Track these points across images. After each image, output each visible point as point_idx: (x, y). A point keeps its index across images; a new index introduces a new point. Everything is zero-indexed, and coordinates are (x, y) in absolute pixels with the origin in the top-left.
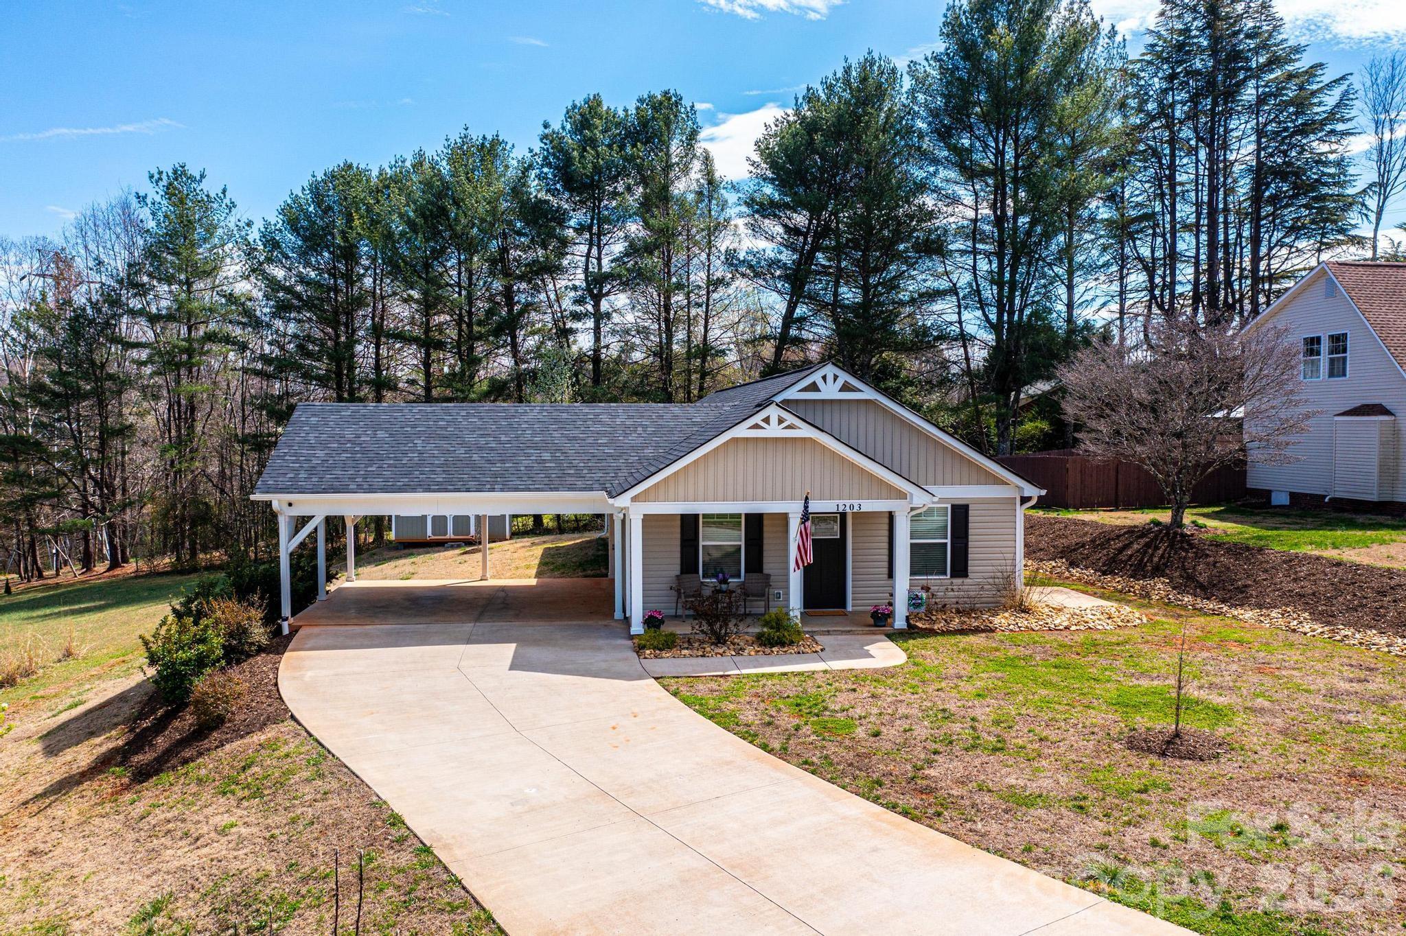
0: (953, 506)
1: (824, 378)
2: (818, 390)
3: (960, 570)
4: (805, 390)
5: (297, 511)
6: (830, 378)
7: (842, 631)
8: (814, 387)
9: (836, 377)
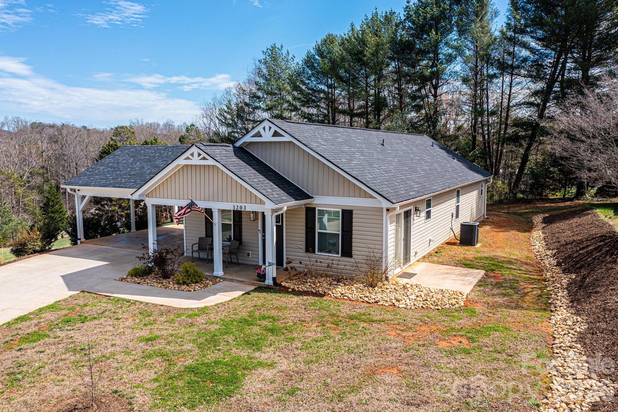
0: (342, 210)
1: (264, 128)
2: (261, 136)
3: (347, 252)
4: (254, 136)
5: (81, 193)
6: (267, 129)
7: (239, 281)
8: (258, 135)
9: (270, 128)
